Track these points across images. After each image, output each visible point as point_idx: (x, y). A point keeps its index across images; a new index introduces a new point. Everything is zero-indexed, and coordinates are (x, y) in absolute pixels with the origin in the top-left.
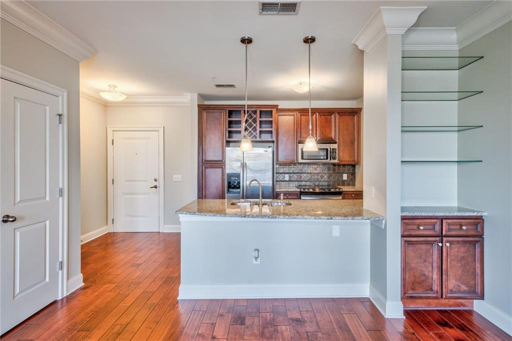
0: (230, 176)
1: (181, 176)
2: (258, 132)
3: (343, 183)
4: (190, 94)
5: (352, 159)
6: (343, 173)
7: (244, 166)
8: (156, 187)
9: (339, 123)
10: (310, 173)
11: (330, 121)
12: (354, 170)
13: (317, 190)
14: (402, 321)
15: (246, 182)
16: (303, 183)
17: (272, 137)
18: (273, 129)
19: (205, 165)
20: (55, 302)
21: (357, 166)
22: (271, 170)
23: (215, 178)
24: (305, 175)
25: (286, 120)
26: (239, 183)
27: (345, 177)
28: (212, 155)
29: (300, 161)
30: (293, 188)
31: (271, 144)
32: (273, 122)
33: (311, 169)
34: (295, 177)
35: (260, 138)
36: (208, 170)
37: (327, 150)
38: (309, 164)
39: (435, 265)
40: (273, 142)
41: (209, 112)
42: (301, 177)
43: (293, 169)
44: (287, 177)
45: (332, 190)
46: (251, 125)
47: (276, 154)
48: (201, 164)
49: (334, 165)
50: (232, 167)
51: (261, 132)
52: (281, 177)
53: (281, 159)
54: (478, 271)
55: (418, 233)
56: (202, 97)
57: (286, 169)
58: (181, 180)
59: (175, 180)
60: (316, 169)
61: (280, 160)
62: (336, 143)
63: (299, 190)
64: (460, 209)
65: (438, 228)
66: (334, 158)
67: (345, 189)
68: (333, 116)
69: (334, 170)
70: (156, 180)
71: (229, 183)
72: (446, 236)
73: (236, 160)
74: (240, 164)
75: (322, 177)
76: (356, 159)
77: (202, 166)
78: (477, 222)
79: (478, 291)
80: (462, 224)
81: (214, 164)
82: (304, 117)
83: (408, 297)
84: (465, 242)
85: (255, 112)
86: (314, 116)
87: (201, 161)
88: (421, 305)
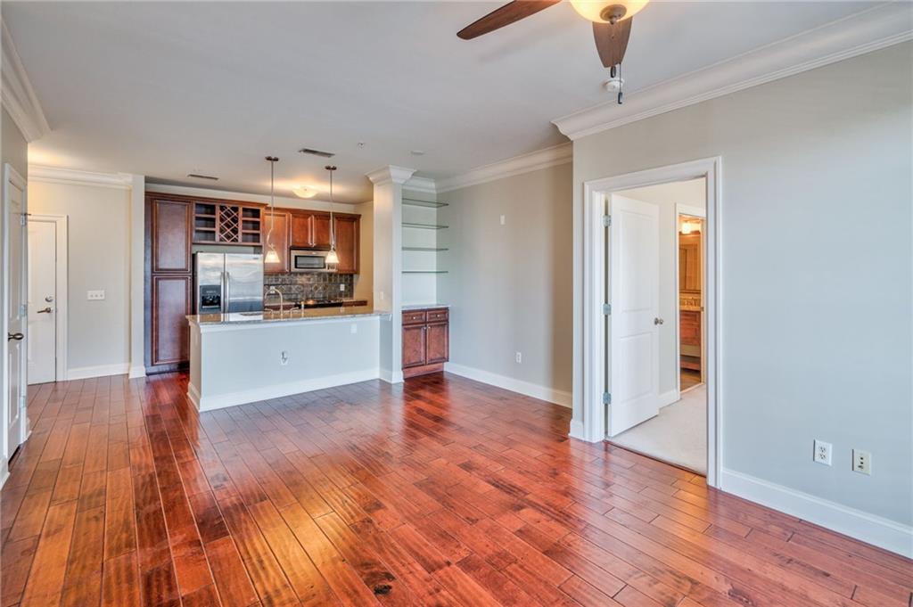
0: (205, 289)
1: (103, 291)
2: (241, 235)
3: (341, 294)
4: (131, 175)
5: (350, 268)
6: (340, 284)
7: (225, 276)
8: (48, 311)
9: (337, 227)
10: (303, 284)
11: (328, 224)
12: (352, 280)
14: (402, 385)
15: (230, 295)
16: (294, 296)
17: (258, 241)
18: (260, 232)
19: (157, 275)
21: (355, 276)
22: (262, 283)
23: (173, 291)
24: (296, 286)
26: (219, 298)
27: (342, 287)
28: (169, 261)
29: (293, 269)
32: (261, 223)
33: (303, 280)
34: (283, 289)
35: (242, 241)
36: (162, 283)
37: (324, 257)
38: (302, 273)
39: (422, 343)
40: (261, 247)
41: (164, 203)
42: (290, 288)
43: (280, 280)
45: (332, 302)
46: (229, 225)
48: (149, 274)
49: (331, 275)
50: (207, 278)
51: (244, 234)
54: (446, 343)
55: (412, 322)
56: (148, 180)
57: (271, 280)
58: (103, 298)
59: (90, 298)
60: (309, 280)
64: (438, 305)
65: (423, 317)
67: (345, 300)
68: (331, 221)
70: (49, 301)
71: (203, 298)
72: (428, 322)
73: (214, 269)
74: (219, 274)
75: (316, 288)
76: (355, 268)
77: (152, 277)
78: (445, 311)
79: (446, 356)
80: (437, 314)
81: (172, 274)
82: (297, 219)
83: (406, 367)
84: (439, 326)
85: (236, 209)
86: (309, 219)
87: (149, 269)
88: (414, 372)
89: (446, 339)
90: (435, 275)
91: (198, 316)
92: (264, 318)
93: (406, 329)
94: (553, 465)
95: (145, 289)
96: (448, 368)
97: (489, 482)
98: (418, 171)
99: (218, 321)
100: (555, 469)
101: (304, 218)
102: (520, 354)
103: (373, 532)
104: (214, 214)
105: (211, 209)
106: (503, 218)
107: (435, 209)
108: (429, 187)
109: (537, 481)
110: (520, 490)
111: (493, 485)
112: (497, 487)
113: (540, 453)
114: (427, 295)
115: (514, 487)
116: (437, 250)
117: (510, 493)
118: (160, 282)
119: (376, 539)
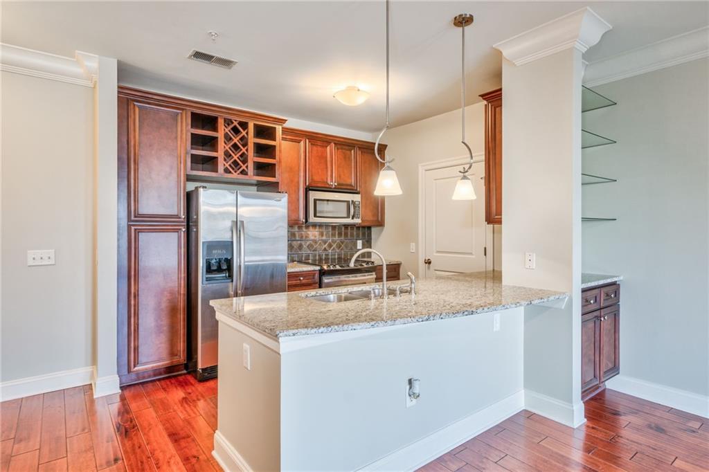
0: (211, 246)
1: (52, 251)
2: (251, 163)
5: (375, 219)
6: (357, 240)
7: (237, 226)
9: (361, 163)
11: (350, 158)
12: (370, 234)
15: (245, 258)
18: (278, 162)
19: (136, 224)
21: (376, 229)
26: (231, 261)
27: (359, 245)
28: (154, 202)
29: (312, 219)
32: (277, 149)
37: (348, 202)
39: (597, 346)
41: (145, 108)
46: (236, 149)
48: (124, 222)
49: (354, 226)
55: (589, 309)
58: (52, 261)
59: (31, 262)
62: (358, 193)
63: (318, 268)
65: (598, 298)
66: (357, 216)
68: (353, 152)
69: (346, 235)
71: (208, 261)
73: (223, 216)
74: (228, 224)
75: (330, 246)
76: (380, 219)
77: (129, 227)
79: (617, 366)
80: (610, 292)
81: (159, 223)
82: (315, 148)
84: (611, 312)
85: (244, 125)
86: (329, 147)
87: (124, 214)
89: (616, 336)
95: (119, 247)
101: (322, 146)
104: (215, 129)
105: (211, 122)
118: (142, 236)
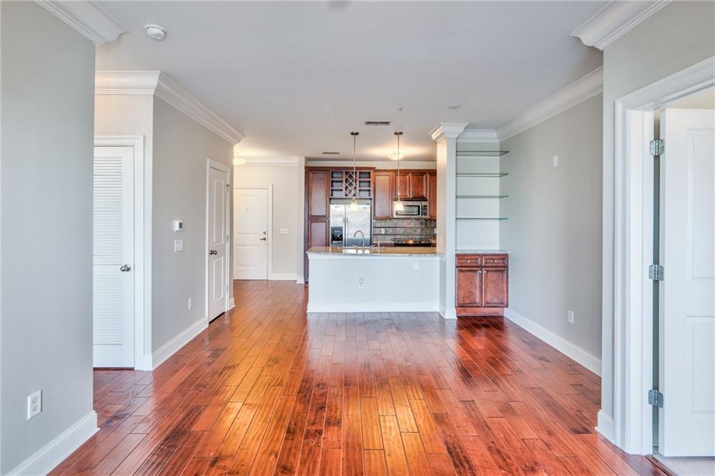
0: (334, 229)
1: (287, 229)
2: (358, 190)
4: (298, 157)
6: (434, 228)
7: (345, 220)
8: (265, 239)
9: (430, 183)
10: (405, 227)
11: (422, 180)
13: (411, 242)
14: (455, 322)
15: (349, 234)
16: (398, 237)
17: (370, 195)
18: (371, 189)
19: (311, 219)
20: (223, 313)
22: (369, 225)
23: (319, 230)
24: (400, 229)
25: (382, 180)
26: (341, 235)
28: (318, 210)
29: (395, 216)
30: (388, 240)
31: (369, 201)
32: (371, 182)
33: (405, 223)
34: (390, 231)
35: (359, 195)
36: (312, 224)
37: (419, 206)
38: (403, 219)
39: (478, 285)
40: (371, 199)
41: (314, 173)
42: (396, 231)
43: (388, 223)
44: (383, 231)
45: (423, 242)
46: (351, 184)
47: (373, 210)
48: (307, 219)
49: (426, 220)
50: (335, 222)
51: (360, 190)
52: (377, 231)
53: (378, 215)
54: (505, 289)
55: (466, 265)
56: (308, 159)
57: (382, 224)
58: (287, 233)
59: (282, 233)
60: (409, 224)
61: (376, 215)
62: (427, 200)
63: (393, 242)
64: (500, 251)
65: (479, 261)
66: (425, 214)
68: (424, 176)
69: (426, 224)
70: (265, 233)
71: (333, 235)
72: (485, 267)
73: (340, 216)
74: (342, 219)
75: (415, 231)
77: (308, 221)
78: (504, 257)
79: (505, 302)
80: (494, 260)
81: (319, 219)
83: (460, 306)
84: (496, 271)
85: (355, 173)
86: (408, 176)
87: (307, 216)
88: (469, 312)
89: (505, 285)
90: (498, 221)
91: (330, 247)
92: (371, 253)
93: (461, 271)
94: (539, 457)
95: (304, 228)
96: (509, 314)
97: (446, 443)
98: (470, 124)
99: (340, 252)
100: (536, 463)
101: (404, 175)
102: (572, 313)
103: (314, 443)
104: (342, 178)
106: (556, 159)
107: (499, 157)
108: (491, 138)
109: (501, 468)
110: (470, 468)
111: (448, 449)
112: (450, 453)
113: (535, 436)
114: (488, 240)
115: (467, 461)
116: (500, 197)
117: (456, 466)
119: (310, 450)
